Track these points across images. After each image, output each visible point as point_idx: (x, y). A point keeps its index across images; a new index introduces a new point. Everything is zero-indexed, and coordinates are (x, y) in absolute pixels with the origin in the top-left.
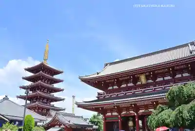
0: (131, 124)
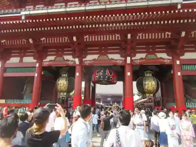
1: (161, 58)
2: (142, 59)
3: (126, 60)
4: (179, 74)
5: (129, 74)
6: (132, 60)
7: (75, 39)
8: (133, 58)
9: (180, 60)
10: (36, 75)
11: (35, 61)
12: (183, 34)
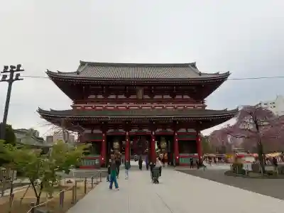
1: (169, 132)
2: (160, 132)
3: (152, 133)
4: (177, 140)
5: (153, 140)
8: (156, 131)
9: (177, 133)
10: (104, 141)
11: (102, 132)
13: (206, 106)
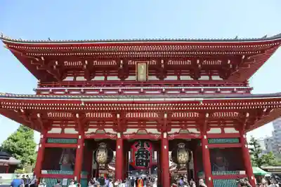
0: (102, 156)
1: (192, 133)
2: (176, 133)
3: (162, 135)
4: (206, 147)
5: (165, 147)
6: (168, 135)
7: (118, 116)
8: (169, 133)
9: (207, 135)
10: (79, 147)
11: (77, 132)
12: (207, 115)
13: (251, 89)
